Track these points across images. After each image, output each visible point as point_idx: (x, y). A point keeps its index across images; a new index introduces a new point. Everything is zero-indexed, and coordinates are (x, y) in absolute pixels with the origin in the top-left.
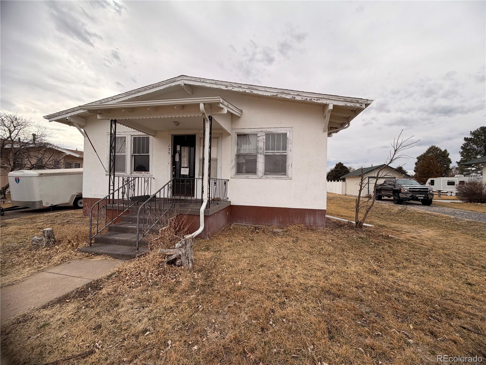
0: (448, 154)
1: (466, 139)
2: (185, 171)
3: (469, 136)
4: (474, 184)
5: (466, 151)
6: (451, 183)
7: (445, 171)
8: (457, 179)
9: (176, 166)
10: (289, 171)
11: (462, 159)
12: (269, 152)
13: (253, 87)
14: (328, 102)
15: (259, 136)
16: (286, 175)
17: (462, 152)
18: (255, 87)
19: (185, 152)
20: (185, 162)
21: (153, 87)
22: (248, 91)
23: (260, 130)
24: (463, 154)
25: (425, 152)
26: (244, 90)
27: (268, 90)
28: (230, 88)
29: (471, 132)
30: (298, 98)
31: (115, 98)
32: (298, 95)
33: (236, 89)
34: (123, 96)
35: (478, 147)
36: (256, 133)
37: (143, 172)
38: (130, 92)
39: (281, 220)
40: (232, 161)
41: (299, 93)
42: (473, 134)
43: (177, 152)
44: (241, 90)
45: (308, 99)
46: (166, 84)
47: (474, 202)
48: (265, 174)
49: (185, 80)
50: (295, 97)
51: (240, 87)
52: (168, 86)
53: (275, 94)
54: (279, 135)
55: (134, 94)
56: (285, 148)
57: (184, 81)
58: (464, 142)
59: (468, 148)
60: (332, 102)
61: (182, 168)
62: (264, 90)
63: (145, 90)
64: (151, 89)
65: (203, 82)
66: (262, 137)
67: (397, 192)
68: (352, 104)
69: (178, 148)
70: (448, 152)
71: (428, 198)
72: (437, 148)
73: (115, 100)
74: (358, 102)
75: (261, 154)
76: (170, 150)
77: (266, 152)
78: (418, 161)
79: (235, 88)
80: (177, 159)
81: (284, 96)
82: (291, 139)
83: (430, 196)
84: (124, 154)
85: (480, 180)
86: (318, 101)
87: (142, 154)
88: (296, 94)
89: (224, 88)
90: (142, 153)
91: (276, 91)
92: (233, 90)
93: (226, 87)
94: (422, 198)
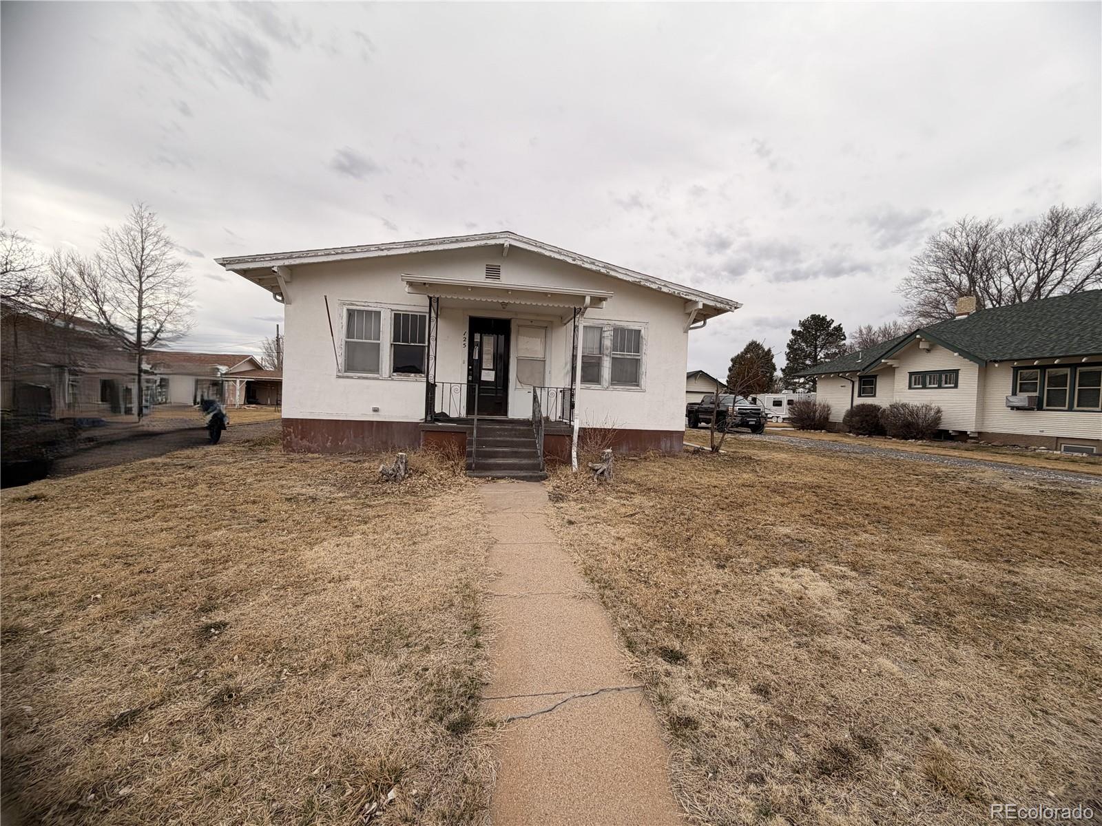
0: (773, 356)
1: (794, 332)
2: (488, 376)
3: (798, 329)
4: (807, 403)
5: (794, 352)
6: (777, 403)
7: (767, 385)
8: (785, 396)
9: (474, 368)
10: (644, 381)
11: (788, 364)
12: (617, 354)
13: (610, 266)
14: (697, 299)
15: (604, 331)
16: (638, 386)
17: (789, 353)
18: (613, 267)
19: (489, 345)
20: (488, 362)
21: (457, 241)
22: (603, 270)
23: (606, 322)
24: (790, 356)
25: (742, 350)
26: (598, 268)
27: (630, 274)
28: (579, 263)
29: (800, 321)
30: (665, 290)
31: (383, 248)
32: (665, 286)
33: (587, 266)
34: (399, 247)
35: (807, 347)
36: (600, 326)
37: (413, 375)
38: (415, 243)
39: (631, 446)
40: (566, 364)
41: (666, 283)
42: (802, 324)
43: (475, 344)
44: (594, 268)
45: (676, 292)
46: (479, 240)
47: (807, 429)
48: (612, 384)
49: (511, 238)
50: (661, 288)
51: (593, 263)
52: (483, 243)
53: (638, 280)
54: (630, 331)
55: (422, 245)
56: (637, 350)
57: (509, 240)
58: (792, 337)
59: (795, 347)
60: (702, 299)
61: (483, 371)
62: (624, 272)
63: (441, 243)
64: (452, 242)
65: (540, 247)
66: (609, 332)
67: (722, 415)
68: (722, 305)
69: (477, 337)
70: (773, 352)
71: (760, 422)
72: (759, 345)
73: (382, 250)
74: (728, 304)
75: (607, 355)
76: (467, 340)
77: (614, 354)
78: (733, 366)
79: (586, 264)
80: (476, 357)
81: (648, 284)
82: (646, 338)
83: (763, 421)
84: (378, 342)
85: (812, 398)
86: (687, 297)
87: (412, 344)
88: (663, 284)
89: (570, 261)
90: (411, 342)
91: (640, 277)
92: (583, 265)
93: (574, 260)
94: (753, 423)
